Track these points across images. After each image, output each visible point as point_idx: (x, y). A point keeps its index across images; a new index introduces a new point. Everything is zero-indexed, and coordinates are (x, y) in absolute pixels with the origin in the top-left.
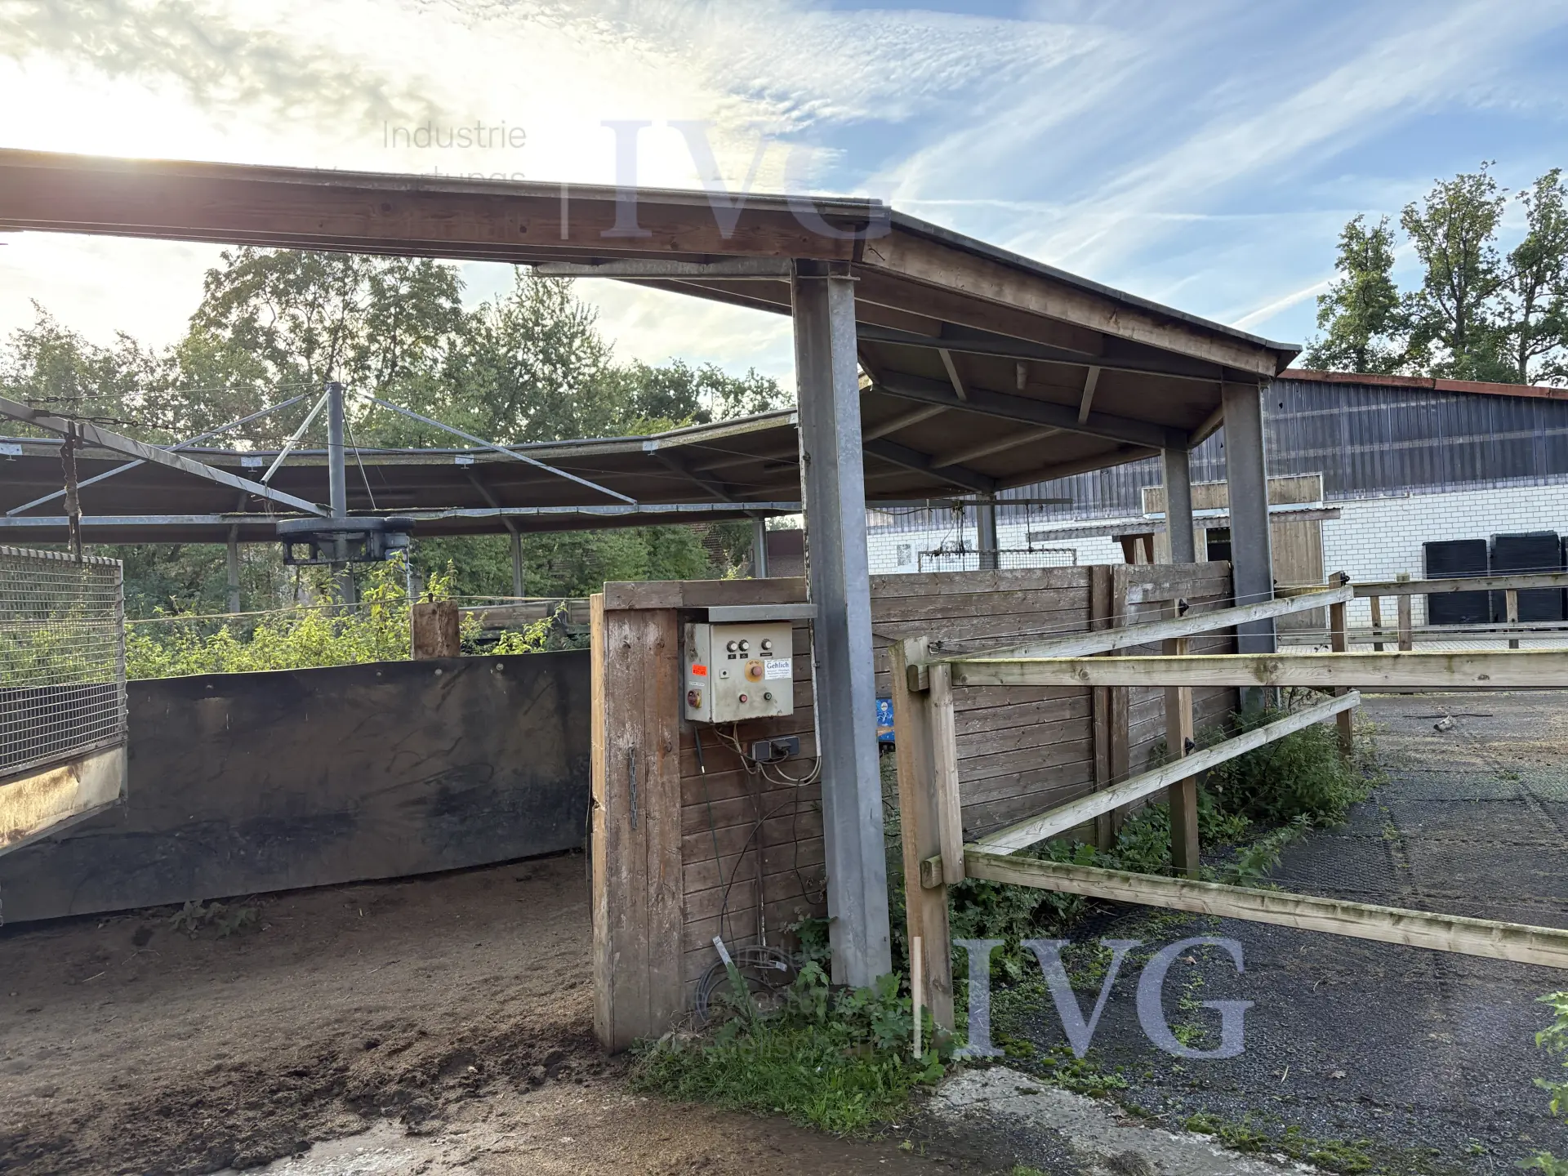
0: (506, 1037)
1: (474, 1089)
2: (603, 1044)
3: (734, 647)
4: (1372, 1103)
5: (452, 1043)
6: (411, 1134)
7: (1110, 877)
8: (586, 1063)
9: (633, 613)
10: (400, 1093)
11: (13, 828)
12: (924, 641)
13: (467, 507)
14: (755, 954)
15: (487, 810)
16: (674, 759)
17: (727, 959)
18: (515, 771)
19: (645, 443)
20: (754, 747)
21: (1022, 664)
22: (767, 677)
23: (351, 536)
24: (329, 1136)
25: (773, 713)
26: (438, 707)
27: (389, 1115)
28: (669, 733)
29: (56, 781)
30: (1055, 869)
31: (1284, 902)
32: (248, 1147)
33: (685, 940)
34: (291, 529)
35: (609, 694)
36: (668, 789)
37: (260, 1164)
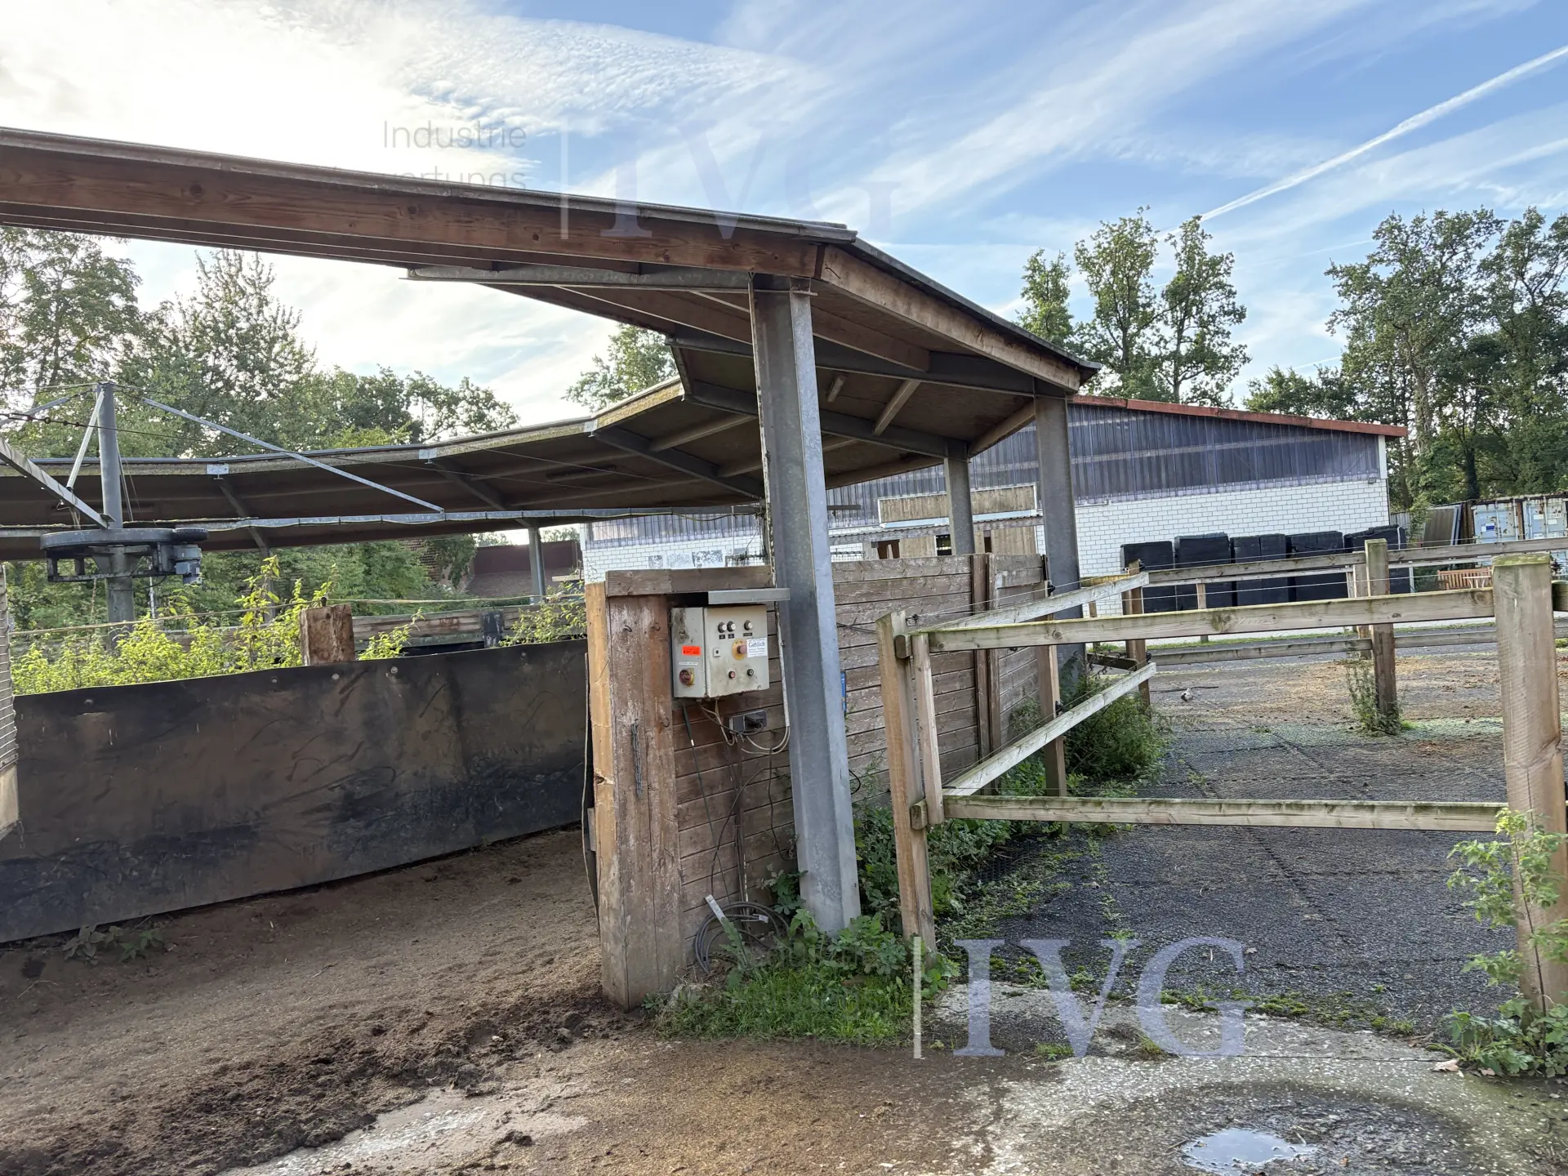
0: (517, 1008)
1: (508, 1053)
2: (616, 1002)
3: (724, 628)
4: (1287, 968)
5: (469, 1018)
6: (471, 1095)
7: (1084, 803)
8: (605, 1021)
9: (630, 599)
10: (442, 1063)
12: (903, 614)
13: (261, 517)
14: (739, 910)
15: (390, 813)
16: (669, 734)
17: (720, 915)
18: (415, 774)
19: (421, 451)
20: (731, 721)
21: (998, 629)
22: (750, 655)
23: (129, 550)
24: (387, 1108)
25: (754, 688)
26: (337, 713)
27: (436, 1084)
28: (664, 710)
30: (1031, 802)
31: (1239, 806)
32: (316, 1126)
33: (683, 900)
34: (57, 542)
35: (614, 676)
36: (664, 761)
37: (335, 1138)
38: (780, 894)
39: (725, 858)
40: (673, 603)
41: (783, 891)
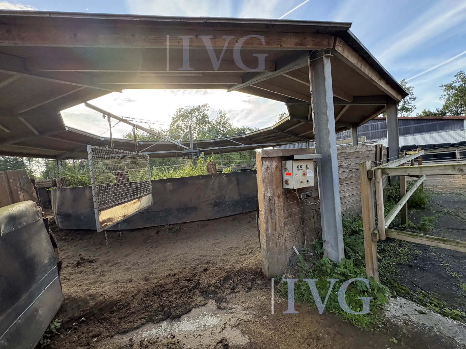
0: (239, 271)
1: (233, 290)
2: (266, 276)
3: (299, 167)
5: (225, 273)
6: (219, 308)
8: (262, 282)
9: (269, 158)
10: (214, 291)
11: (124, 214)
12: (370, 162)
14: (303, 251)
15: (224, 206)
16: (281, 199)
17: (297, 253)
19: (243, 136)
20: (301, 195)
22: (307, 175)
23: (194, 153)
24: (196, 306)
25: (309, 186)
26: (213, 184)
27: (211, 298)
28: (280, 192)
29: (135, 203)
32: (175, 311)
33: (286, 248)
34: (184, 152)
35: (264, 181)
36: (280, 207)
37: (178, 317)
38: (317, 246)
39: (299, 235)
40: (283, 159)
41: (318, 246)
